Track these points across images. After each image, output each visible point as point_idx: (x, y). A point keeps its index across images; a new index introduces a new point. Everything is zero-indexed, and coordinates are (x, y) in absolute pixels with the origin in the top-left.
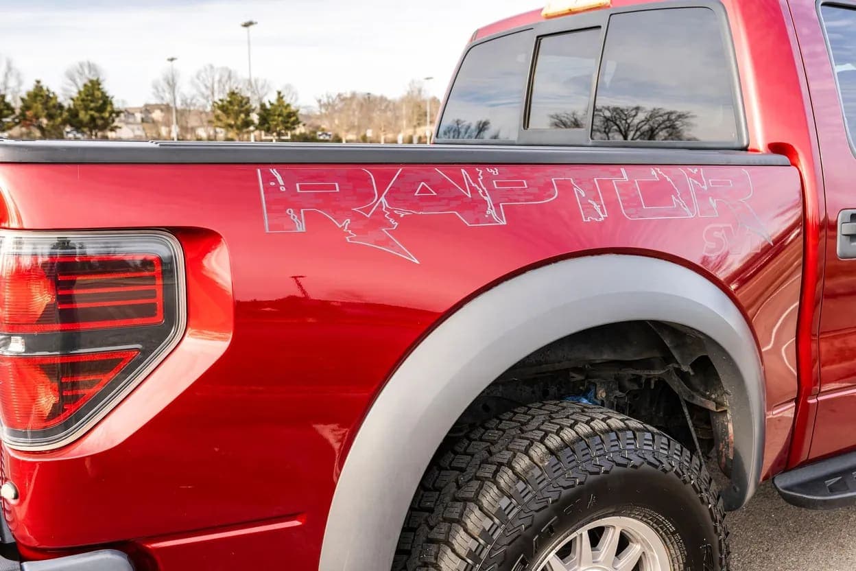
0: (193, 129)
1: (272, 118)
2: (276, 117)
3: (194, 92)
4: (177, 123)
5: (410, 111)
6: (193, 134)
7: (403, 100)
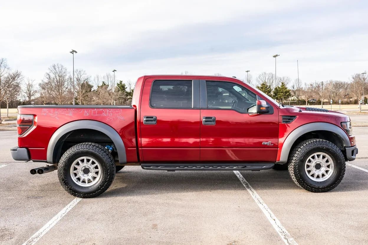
1: (279, 93)
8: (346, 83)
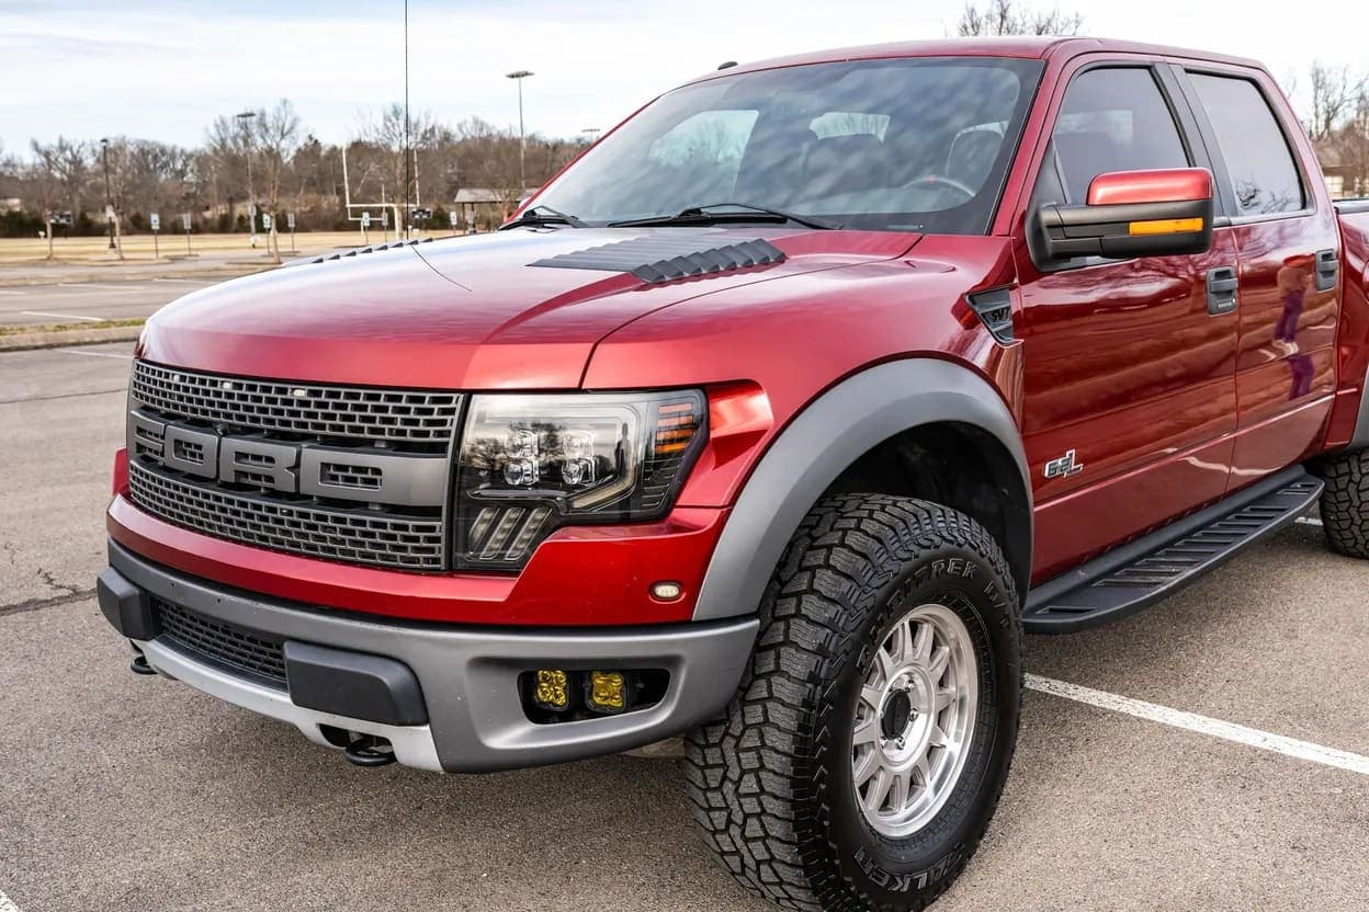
8: (178, 151)
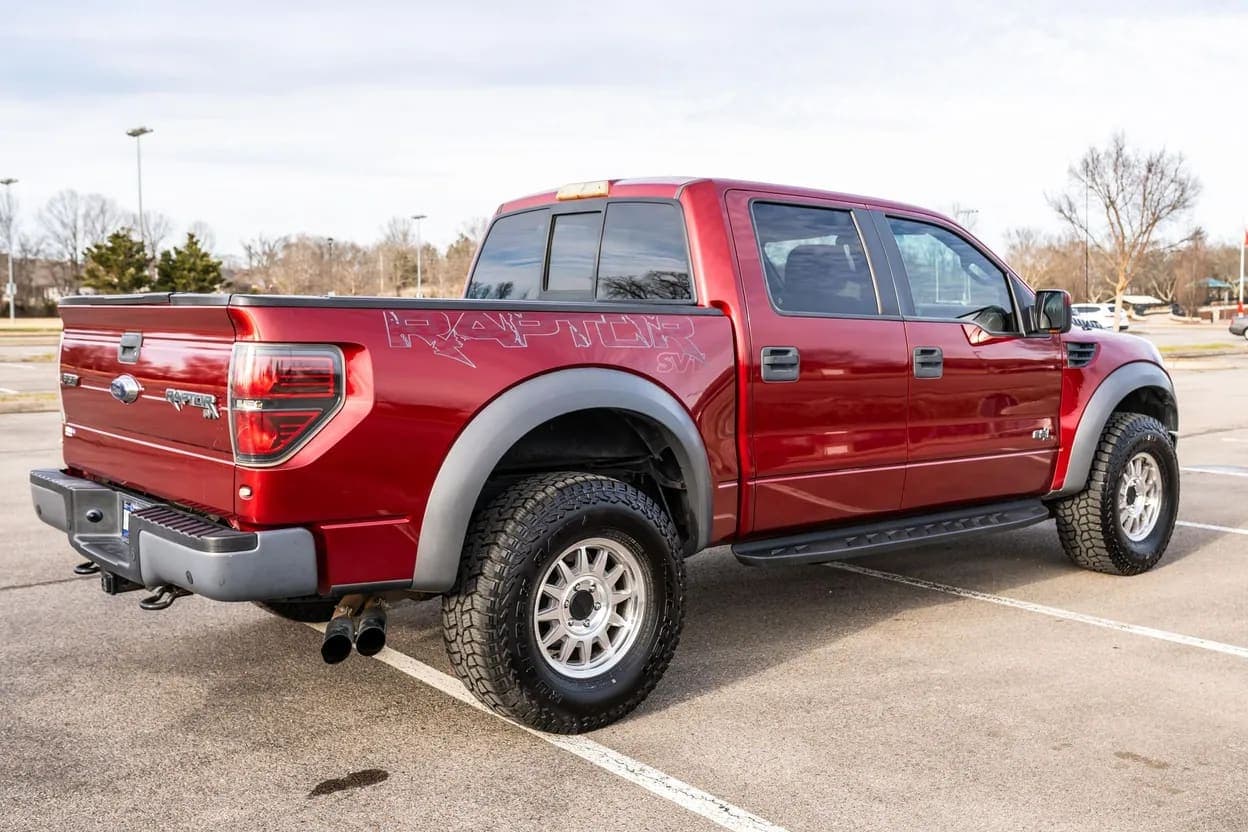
0: (40, 290)
1: (178, 274)
2: (185, 272)
3: (42, 231)
4: (14, 281)
5: (392, 264)
6: (40, 298)
7: (379, 248)
